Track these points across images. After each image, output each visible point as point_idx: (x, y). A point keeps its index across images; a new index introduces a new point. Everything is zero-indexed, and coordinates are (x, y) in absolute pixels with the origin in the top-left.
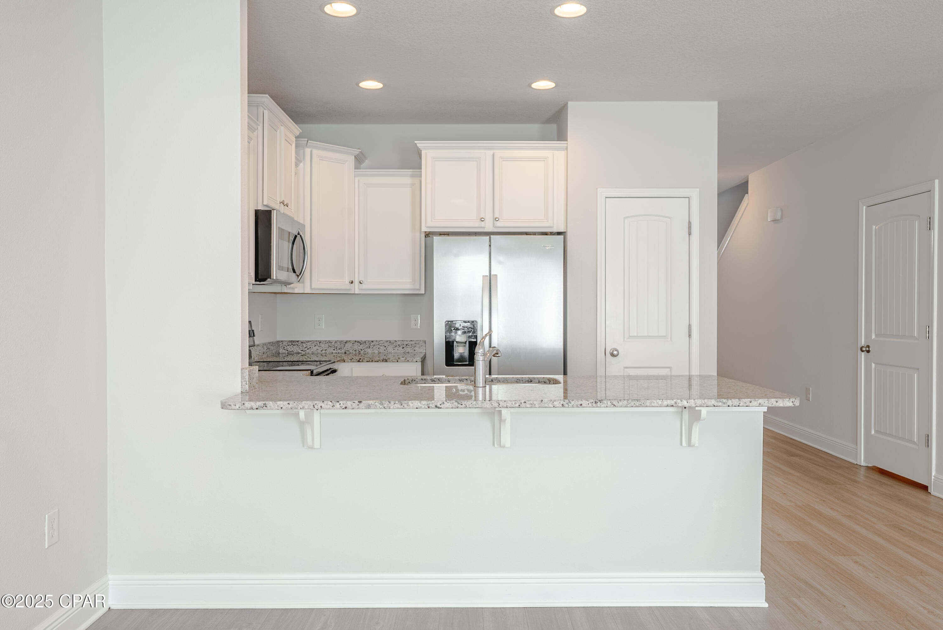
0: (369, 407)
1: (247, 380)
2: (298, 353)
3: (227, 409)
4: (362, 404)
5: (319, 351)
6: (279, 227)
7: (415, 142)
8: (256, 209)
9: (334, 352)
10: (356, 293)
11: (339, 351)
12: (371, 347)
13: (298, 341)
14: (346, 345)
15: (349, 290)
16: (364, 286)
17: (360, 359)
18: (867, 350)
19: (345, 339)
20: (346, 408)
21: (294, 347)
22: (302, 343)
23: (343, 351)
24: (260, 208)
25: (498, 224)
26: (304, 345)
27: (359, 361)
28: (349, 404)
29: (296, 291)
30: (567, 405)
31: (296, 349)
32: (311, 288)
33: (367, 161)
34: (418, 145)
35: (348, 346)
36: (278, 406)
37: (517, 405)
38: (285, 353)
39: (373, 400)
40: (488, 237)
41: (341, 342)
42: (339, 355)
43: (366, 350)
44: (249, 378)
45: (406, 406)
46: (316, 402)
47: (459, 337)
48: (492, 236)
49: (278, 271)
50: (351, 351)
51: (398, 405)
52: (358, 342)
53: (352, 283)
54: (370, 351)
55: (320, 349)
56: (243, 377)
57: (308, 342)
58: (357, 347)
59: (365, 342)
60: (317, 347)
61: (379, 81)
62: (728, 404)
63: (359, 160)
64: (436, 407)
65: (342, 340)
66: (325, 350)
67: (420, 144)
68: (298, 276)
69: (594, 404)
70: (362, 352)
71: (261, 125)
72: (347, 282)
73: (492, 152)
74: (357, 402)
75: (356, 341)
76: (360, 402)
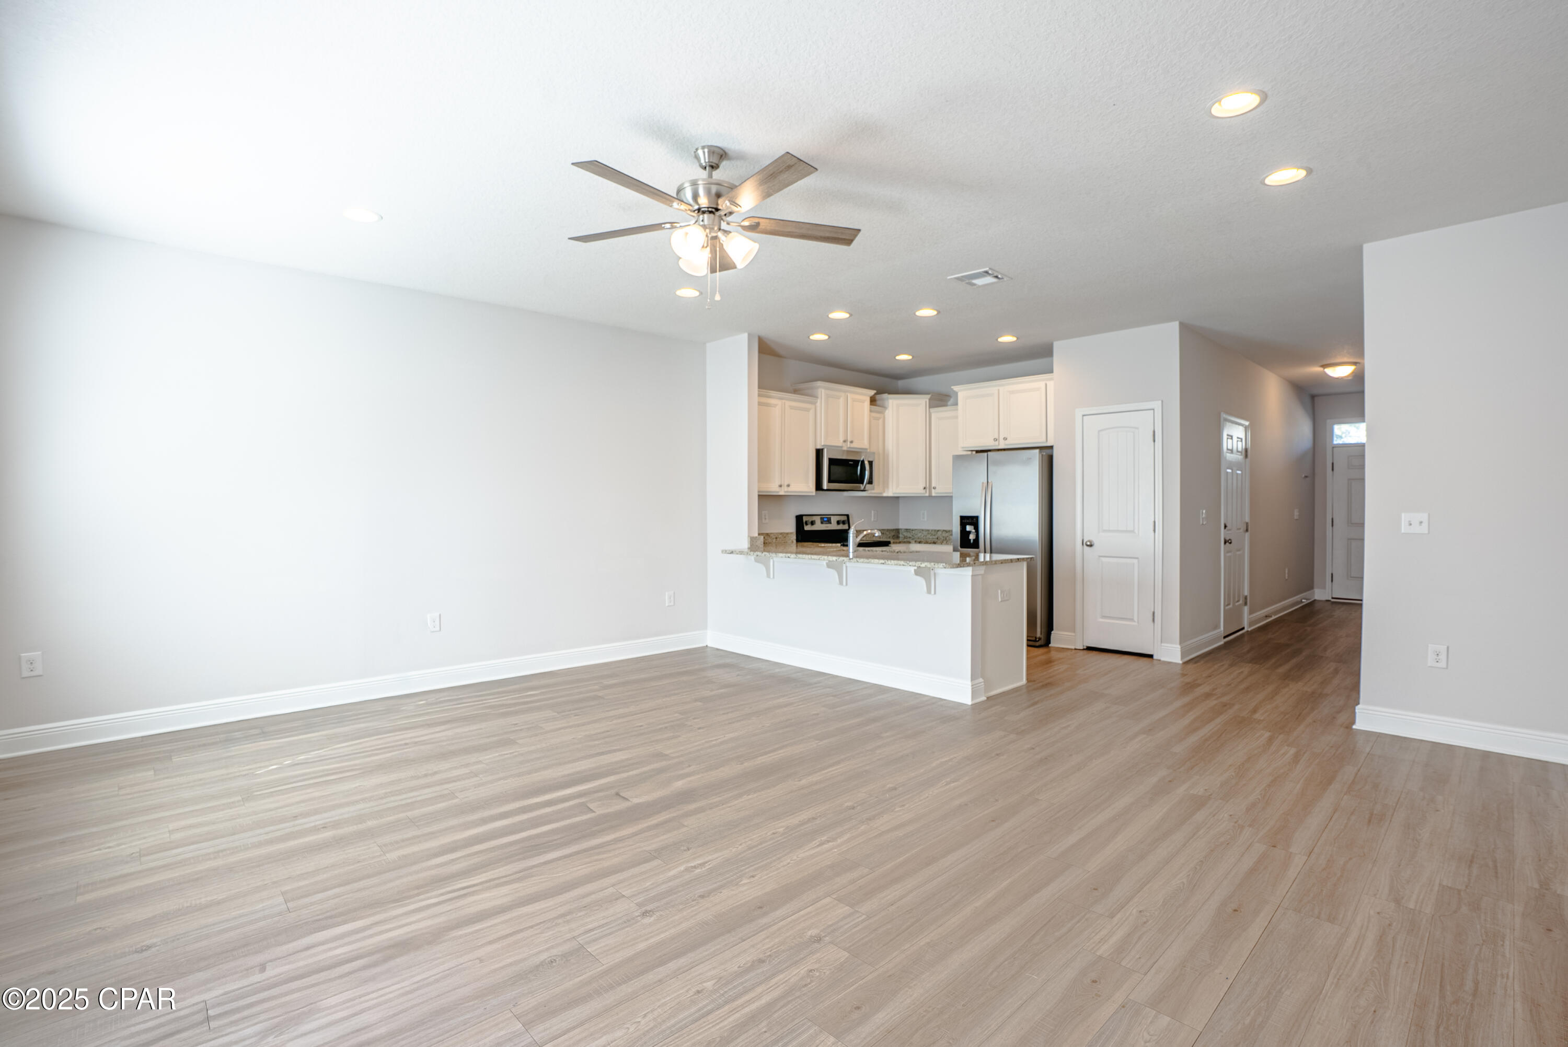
2: (910, 538)
7: (953, 387)
9: (931, 537)
11: (934, 537)
13: (910, 529)
14: (939, 533)
15: (925, 494)
16: (937, 491)
19: (937, 529)
21: (908, 533)
22: (912, 530)
23: (936, 537)
25: (1007, 442)
26: (914, 532)
35: (940, 533)
40: (986, 453)
41: (935, 530)
49: (829, 484)
50: (941, 537)
53: (925, 488)
55: (923, 535)
57: (916, 530)
58: (945, 535)
61: (910, 355)
67: (955, 388)
72: (922, 488)
73: (997, 388)
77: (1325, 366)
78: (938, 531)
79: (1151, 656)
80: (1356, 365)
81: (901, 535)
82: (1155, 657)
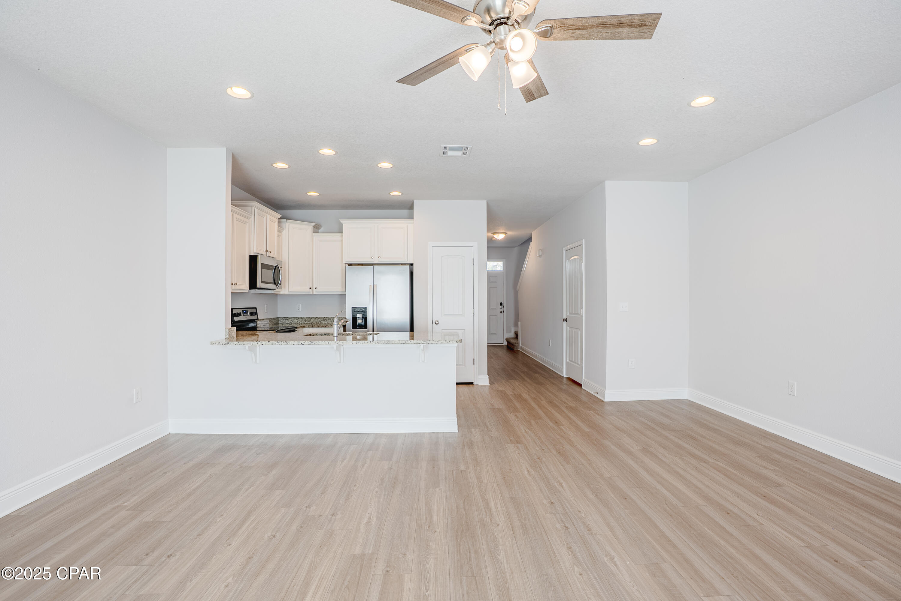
0: (273, 344)
1: (228, 333)
2: (288, 323)
3: (212, 345)
4: (270, 343)
5: (298, 322)
6: (261, 263)
7: (340, 220)
8: (250, 255)
9: (306, 323)
10: (314, 293)
11: (308, 322)
12: (324, 320)
13: (288, 318)
15: (310, 292)
16: (317, 290)
17: (313, 326)
18: (565, 320)
19: (311, 316)
20: (263, 344)
21: (286, 320)
22: (290, 318)
23: (310, 322)
24: (252, 254)
25: (380, 260)
26: (291, 319)
27: (312, 327)
28: (264, 342)
29: (281, 293)
30: (358, 343)
31: (286, 321)
32: (289, 292)
33: (322, 228)
34: (341, 221)
35: (313, 320)
36: (234, 344)
37: (336, 343)
38: (281, 324)
39: (274, 341)
40: (372, 266)
41: (309, 318)
42: (308, 324)
43: (321, 322)
44: (229, 332)
45: (288, 343)
46: (250, 342)
47: (359, 315)
48: (374, 266)
49: (261, 284)
50: (314, 322)
51: (285, 343)
52: (318, 318)
53: (311, 288)
54: (323, 322)
56: (226, 332)
57: (293, 318)
58: (317, 320)
59: (321, 318)
60: (297, 321)
61: (317, 192)
62: (428, 342)
63: (317, 228)
64: (301, 344)
65: (310, 317)
66: (301, 322)
67: (342, 221)
68: (277, 286)
69: (370, 343)
70: (319, 323)
71: (253, 215)
72: (309, 288)
74: (267, 342)
75: (316, 317)
76: (269, 342)
77: (493, 233)
78: (312, 318)
79: (472, 383)
80: (505, 234)
81: (279, 322)
82: (475, 384)
